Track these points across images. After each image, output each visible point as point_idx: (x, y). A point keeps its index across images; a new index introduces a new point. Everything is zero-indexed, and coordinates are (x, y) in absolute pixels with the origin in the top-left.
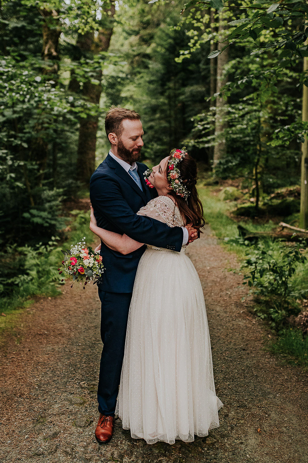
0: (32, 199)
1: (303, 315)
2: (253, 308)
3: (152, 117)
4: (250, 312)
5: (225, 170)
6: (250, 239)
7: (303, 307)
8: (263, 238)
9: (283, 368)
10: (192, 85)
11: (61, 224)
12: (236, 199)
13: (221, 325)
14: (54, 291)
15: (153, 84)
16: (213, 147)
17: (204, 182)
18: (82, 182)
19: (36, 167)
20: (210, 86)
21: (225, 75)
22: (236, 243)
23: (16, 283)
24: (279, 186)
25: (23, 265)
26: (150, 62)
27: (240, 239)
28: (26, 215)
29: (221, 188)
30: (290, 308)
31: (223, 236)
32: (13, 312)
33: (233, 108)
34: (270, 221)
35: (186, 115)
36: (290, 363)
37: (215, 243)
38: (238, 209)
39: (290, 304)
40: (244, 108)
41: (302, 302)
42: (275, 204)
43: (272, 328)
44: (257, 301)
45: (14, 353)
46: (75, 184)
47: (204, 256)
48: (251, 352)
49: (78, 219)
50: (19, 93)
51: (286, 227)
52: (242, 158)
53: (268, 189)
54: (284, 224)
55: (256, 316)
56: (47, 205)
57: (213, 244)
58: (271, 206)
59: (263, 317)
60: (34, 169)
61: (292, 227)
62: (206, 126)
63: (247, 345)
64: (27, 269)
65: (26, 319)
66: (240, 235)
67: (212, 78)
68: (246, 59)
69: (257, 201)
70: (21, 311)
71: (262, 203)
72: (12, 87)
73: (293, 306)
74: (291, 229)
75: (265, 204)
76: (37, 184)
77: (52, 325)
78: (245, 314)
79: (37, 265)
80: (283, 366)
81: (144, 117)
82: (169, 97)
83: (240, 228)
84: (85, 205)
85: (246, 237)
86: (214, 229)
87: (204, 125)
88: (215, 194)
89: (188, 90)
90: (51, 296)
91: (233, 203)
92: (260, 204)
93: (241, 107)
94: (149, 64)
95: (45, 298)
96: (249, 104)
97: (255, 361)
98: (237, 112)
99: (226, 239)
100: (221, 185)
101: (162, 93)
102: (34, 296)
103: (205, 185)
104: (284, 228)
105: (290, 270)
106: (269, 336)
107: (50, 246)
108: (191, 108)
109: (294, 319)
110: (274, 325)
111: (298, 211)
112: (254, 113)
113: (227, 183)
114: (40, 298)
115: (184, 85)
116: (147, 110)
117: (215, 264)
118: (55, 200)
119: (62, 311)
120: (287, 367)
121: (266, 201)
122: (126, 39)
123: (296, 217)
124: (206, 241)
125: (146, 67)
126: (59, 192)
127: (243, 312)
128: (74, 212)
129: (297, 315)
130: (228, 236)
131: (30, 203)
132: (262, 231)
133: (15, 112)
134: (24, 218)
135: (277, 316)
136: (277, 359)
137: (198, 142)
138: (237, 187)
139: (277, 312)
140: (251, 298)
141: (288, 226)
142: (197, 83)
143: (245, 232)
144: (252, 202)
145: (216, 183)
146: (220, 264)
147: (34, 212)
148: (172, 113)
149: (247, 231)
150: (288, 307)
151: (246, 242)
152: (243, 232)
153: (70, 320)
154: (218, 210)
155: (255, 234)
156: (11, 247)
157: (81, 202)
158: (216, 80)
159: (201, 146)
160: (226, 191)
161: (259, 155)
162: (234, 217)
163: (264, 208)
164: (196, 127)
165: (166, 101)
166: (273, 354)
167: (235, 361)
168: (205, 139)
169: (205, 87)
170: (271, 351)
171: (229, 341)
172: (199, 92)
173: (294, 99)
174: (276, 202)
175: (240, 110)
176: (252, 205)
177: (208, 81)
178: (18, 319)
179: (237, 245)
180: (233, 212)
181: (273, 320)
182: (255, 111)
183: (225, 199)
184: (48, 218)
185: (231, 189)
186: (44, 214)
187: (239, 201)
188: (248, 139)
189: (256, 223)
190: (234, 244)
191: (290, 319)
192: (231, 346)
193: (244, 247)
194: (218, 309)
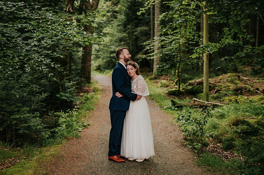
0: (60, 87)
1: (210, 146)
2: (184, 143)
3: (120, 44)
4: (183, 145)
5: (162, 71)
6: (178, 107)
7: (210, 142)
8: (185, 106)
9: (206, 173)
10: (141, 27)
11: (76, 100)
12: (167, 87)
13: (168, 152)
14: (77, 136)
15: (120, 26)
16: (153, 59)
17: (149, 78)
18: (84, 79)
19: (62, 70)
20: (150, 27)
21: (160, 21)
22: (170, 109)
23: (56, 131)
24: (191, 79)
25: (57, 122)
26: (118, 15)
27: (172, 107)
28: (58, 95)
29: (158, 81)
30: (203, 143)
31: (162, 106)
32: (57, 146)
33: (166, 38)
34: (187, 98)
35: (138, 43)
36: (209, 170)
37: (159, 109)
38: (169, 92)
39: (203, 141)
40: (171, 38)
41: (209, 139)
42: (189, 88)
43: (195, 153)
44: (186, 139)
45: (61, 166)
46: (81, 79)
47: (154, 116)
48: (187, 165)
49: (84, 98)
50: (56, 31)
51: (197, 101)
52: (171, 64)
53: (184, 81)
54: (195, 99)
55: (186, 147)
56: (68, 90)
57: (158, 110)
58: (187, 89)
59: (190, 147)
60: (61, 71)
61: (200, 101)
62: (151, 47)
63: (184, 162)
64: (60, 124)
65: (64, 149)
66: (172, 105)
67: (152, 23)
68: (171, 12)
69: (179, 87)
70: (61, 145)
71: (182, 88)
72: (52, 28)
73: (205, 142)
74: (199, 101)
75: (183, 89)
76: (62, 79)
77: (79, 152)
78: (181, 146)
79: (65, 122)
80: (205, 172)
81: (116, 44)
82: (129, 33)
83: (172, 101)
84: (86, 91)
85: (176, 106)
86: (158, 102)
87: (151, 46)
88: (155, 84)
89: (139, 29)
90: (76, 138)
91: (166, 89)
92: (181, 89)
93: (170, 37)
94: (117, 16)
95: (72, 139)
96: (174, 36)
97: (190, 170)
98: (168, 40)
99: (165, 107)
100: (158, 79)
101: (125, 31)
102: (66, 138)
103: (149, 79)
104: (195, 101)
105: (204, 122)
106: (195, 157)
107: (74, 111)
108: (141, 39)
109: (206, 148)
110: (196, 151)
111: (202, 92)
112: (177, 40)
113: (161, 78)
114: (70, 139)
115: (136, 27)
116: (117, 40)
117: (161, 120)
118: (72, 88)
119: (83, 145)
120: (208, 173)
121: (184, 87)
122: (105, 3)
123: (201, 95)
124: (154, 109)
125: (116, 18)
126: (74, 84)
127: (179, 145)
128: (82, 94)
129: (207, 146)
130: (165, 106)
131: (59, 89)
132: (184, 103)
133: (52, 41)
134: (56, 97)
135: (198, 147)
136: (202, 169)
137: (147, 56)
138: (167, 80)
139: (197, 145)
140: (182, 137)
141: (198, 100)
142: (144, 26)
143: (175, 103)
144: (176, 88)
145: (155, 78)
146: (163, 120)
147: (62, 93)
148: (130, 41)
149: (176, 102)
150: (202, 142)
151: (176, 109)
152: (174, 103)
153: (88, 150)
154: (158, 92)
155: (180, 104)
156: (51, 113)
157: (84, 89)
158: (154, 24)
159: (149, 58)
160: (161, 82)
161: (180, 62)
162: (167, 96)
163: (183, 91)
164: (146, 48)
165: (127, 35)
166: (199, 166)
167: (180, 170)
168: (151, 54)
169: (148, 27)
170: (198, 165)
171: (174, 160)
172: (145, 30)
173: (198, 33)
174: (189, 87)
175: (169, 39)
176: (177, 89)
177: (149, 24)
178: (60, 150)
179: (171, 110)
180: (166, 93)
181: (195, 149)
182: (177, 39)
183: (161, 87)
184: (69, 97)
185: (164, 81)
186: (68, 95)
187: (169, 87)
188: (174, 54)
189: (180, 99)
190: (170, 110)
191: (204, 149)
192: (176, 162)
193: (175, 111)
194: (166, 143)
